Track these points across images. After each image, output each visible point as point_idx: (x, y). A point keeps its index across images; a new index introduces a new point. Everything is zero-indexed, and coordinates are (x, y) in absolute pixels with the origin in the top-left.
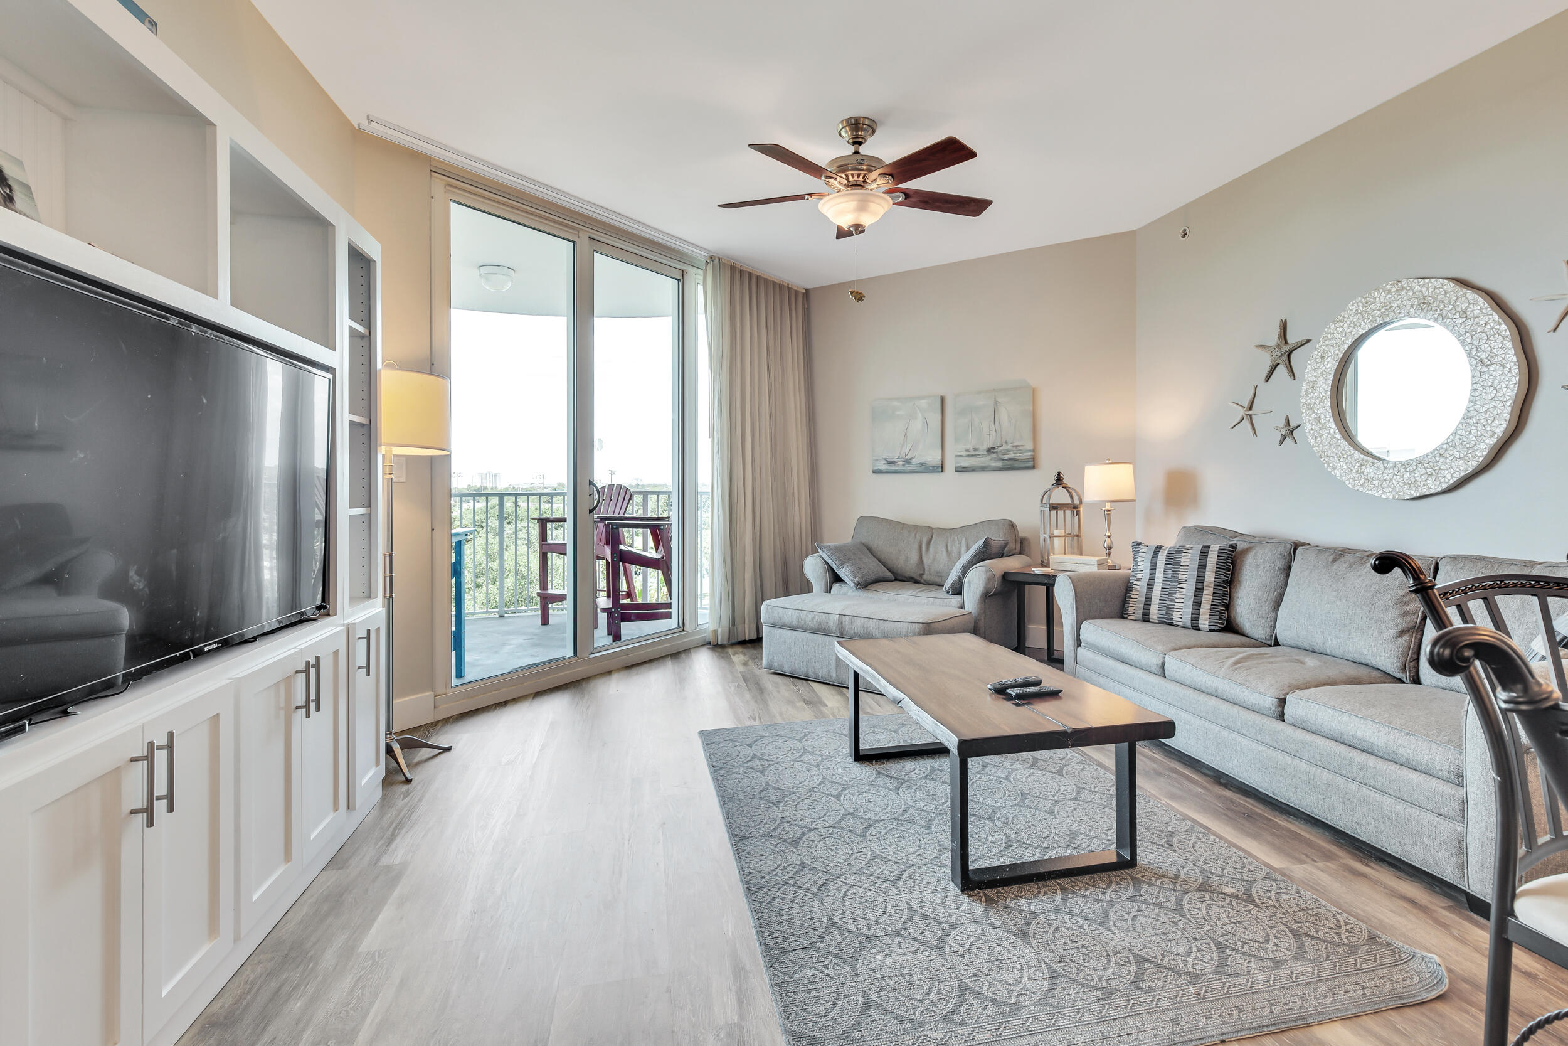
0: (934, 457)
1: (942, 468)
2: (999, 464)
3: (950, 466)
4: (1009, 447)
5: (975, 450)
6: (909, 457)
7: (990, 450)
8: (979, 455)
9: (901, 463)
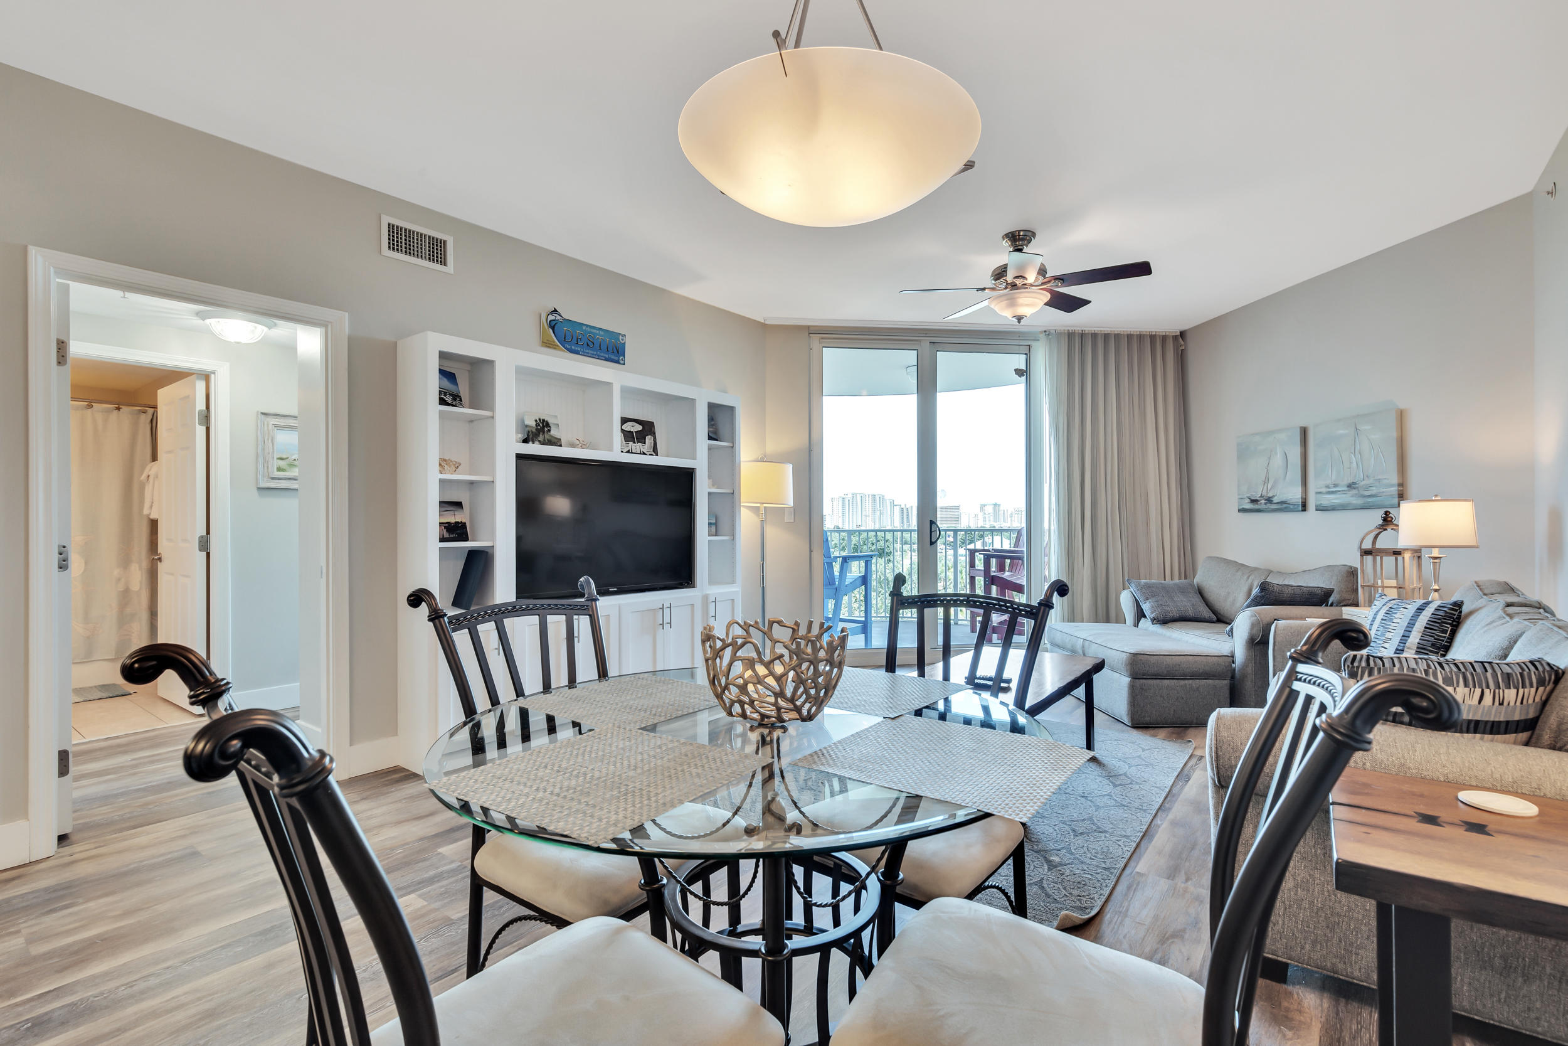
0: (1294, 494)
1: (1304, 507)
2: (1359, 502)
3: (1311, 505)
4: (1371, 481)
5: (1336, 485)
6: (1270, 495)
7: (1351, 486)
8: (1339, 491)
9: (1263, 501)
